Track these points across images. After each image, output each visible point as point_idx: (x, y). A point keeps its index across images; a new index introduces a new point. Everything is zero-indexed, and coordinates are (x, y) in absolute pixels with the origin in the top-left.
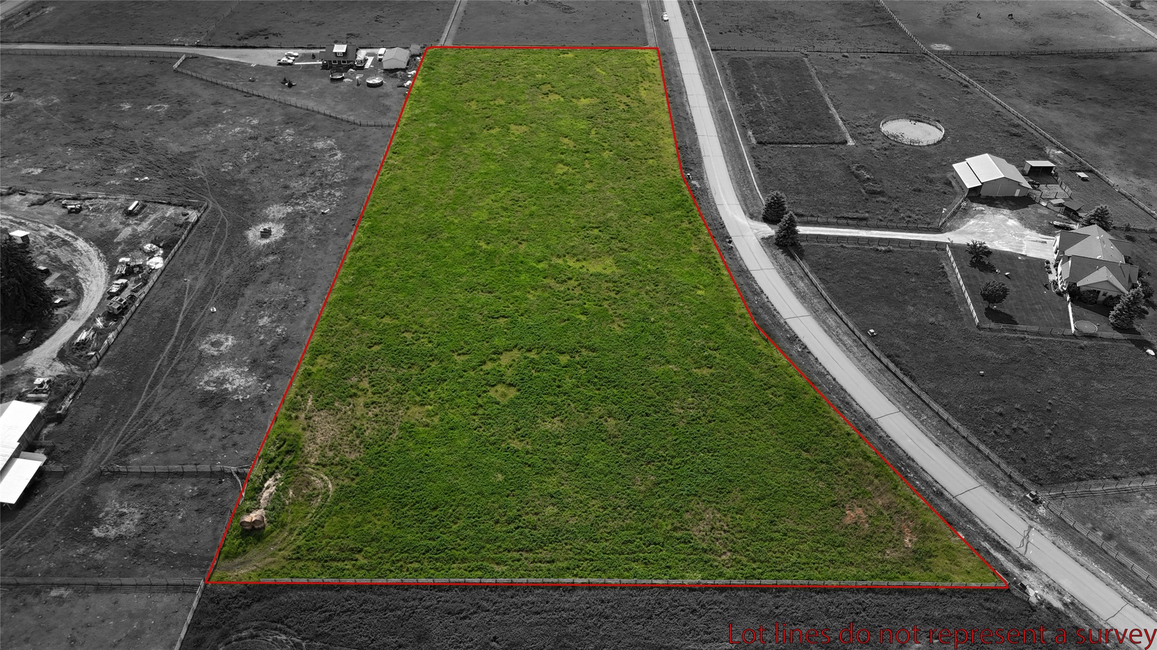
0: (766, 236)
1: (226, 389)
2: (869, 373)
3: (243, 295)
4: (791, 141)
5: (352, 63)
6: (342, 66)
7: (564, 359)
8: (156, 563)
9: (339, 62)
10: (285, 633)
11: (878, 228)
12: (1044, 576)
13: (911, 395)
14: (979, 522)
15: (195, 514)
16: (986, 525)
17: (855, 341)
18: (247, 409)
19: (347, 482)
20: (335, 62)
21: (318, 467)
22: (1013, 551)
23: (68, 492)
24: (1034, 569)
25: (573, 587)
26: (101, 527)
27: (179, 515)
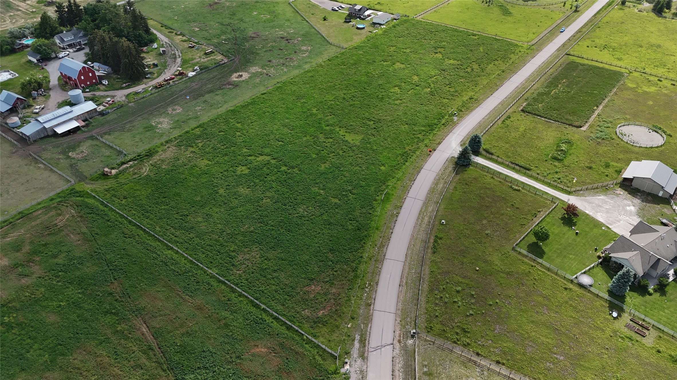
0: (457, 156)
1: (157, 126)
3: (204, 96)
4: (543, 115)
5: (360, 16)
6: (356, 16)
7: (284, 168)
8: (72, 171)
9: (356, 14)
12: (365, 366)
14: (369, 327)
15: (99, 162)
16: (370, 330)
18: (155, 136)
19: (151, 174)
20: (354, 13)
21: (150, 165)
22: (366, 347)
24: (366, 360)
27: (95, 160)
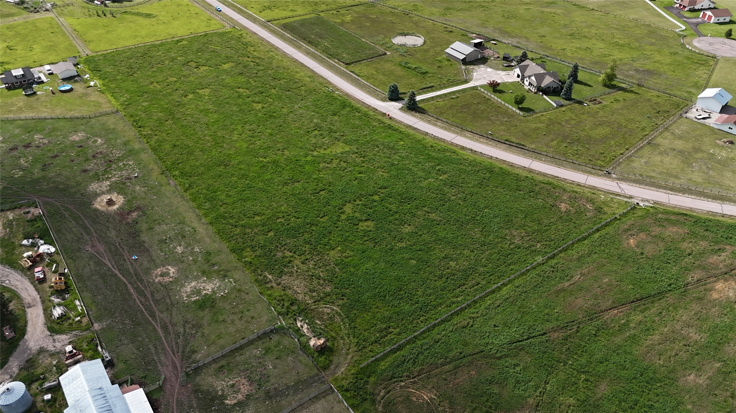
0: (400, 107)
1: (206, 294)
2: (505, 150)
3: (144, 242)
4: (360, 59)
5: (32, 81)
6: (24, 85)
7: (376, 198)
8: (288, 394)
9: (21, 82)
10: (402, 381)
11: (441, 88)
13: (530, 152)
14: (601, 189)
15: (278, 361)
16: (605, 189)
17: (486, 140)
18: (234, 297)
19: (341, 302)
20: (17, 83)
21: (316, 303)
22: (621, 194)
23: (178, 395)
24: (633, 197)
25: (499, 288)
26: (229, 398)
27: (269, 366)
